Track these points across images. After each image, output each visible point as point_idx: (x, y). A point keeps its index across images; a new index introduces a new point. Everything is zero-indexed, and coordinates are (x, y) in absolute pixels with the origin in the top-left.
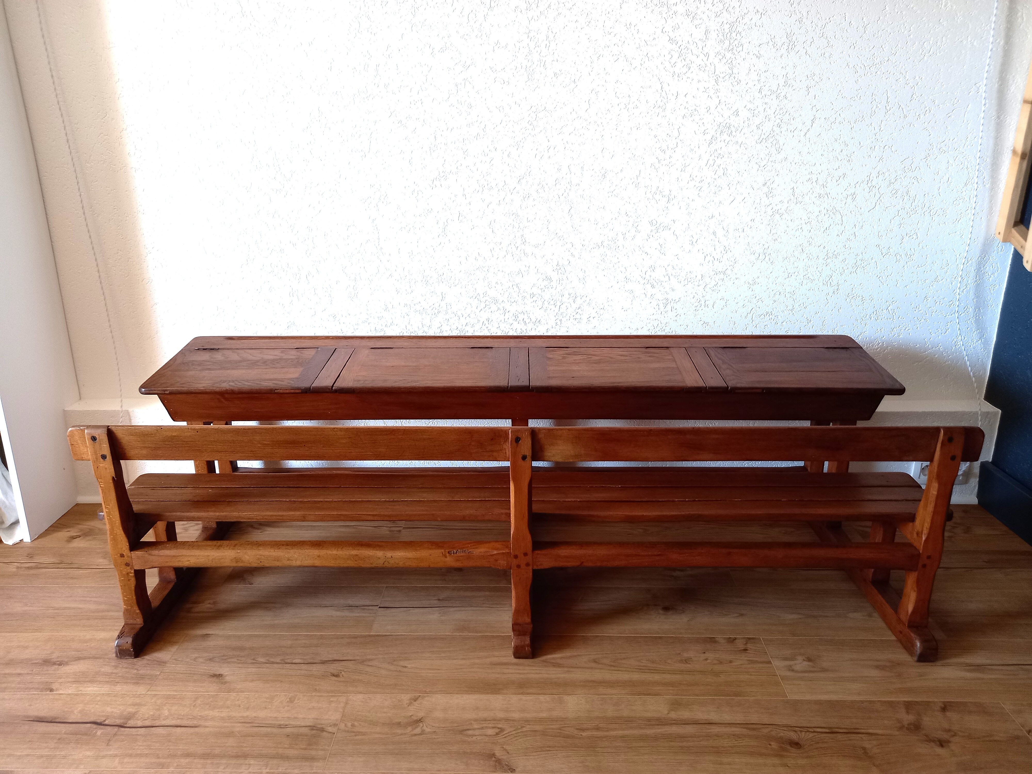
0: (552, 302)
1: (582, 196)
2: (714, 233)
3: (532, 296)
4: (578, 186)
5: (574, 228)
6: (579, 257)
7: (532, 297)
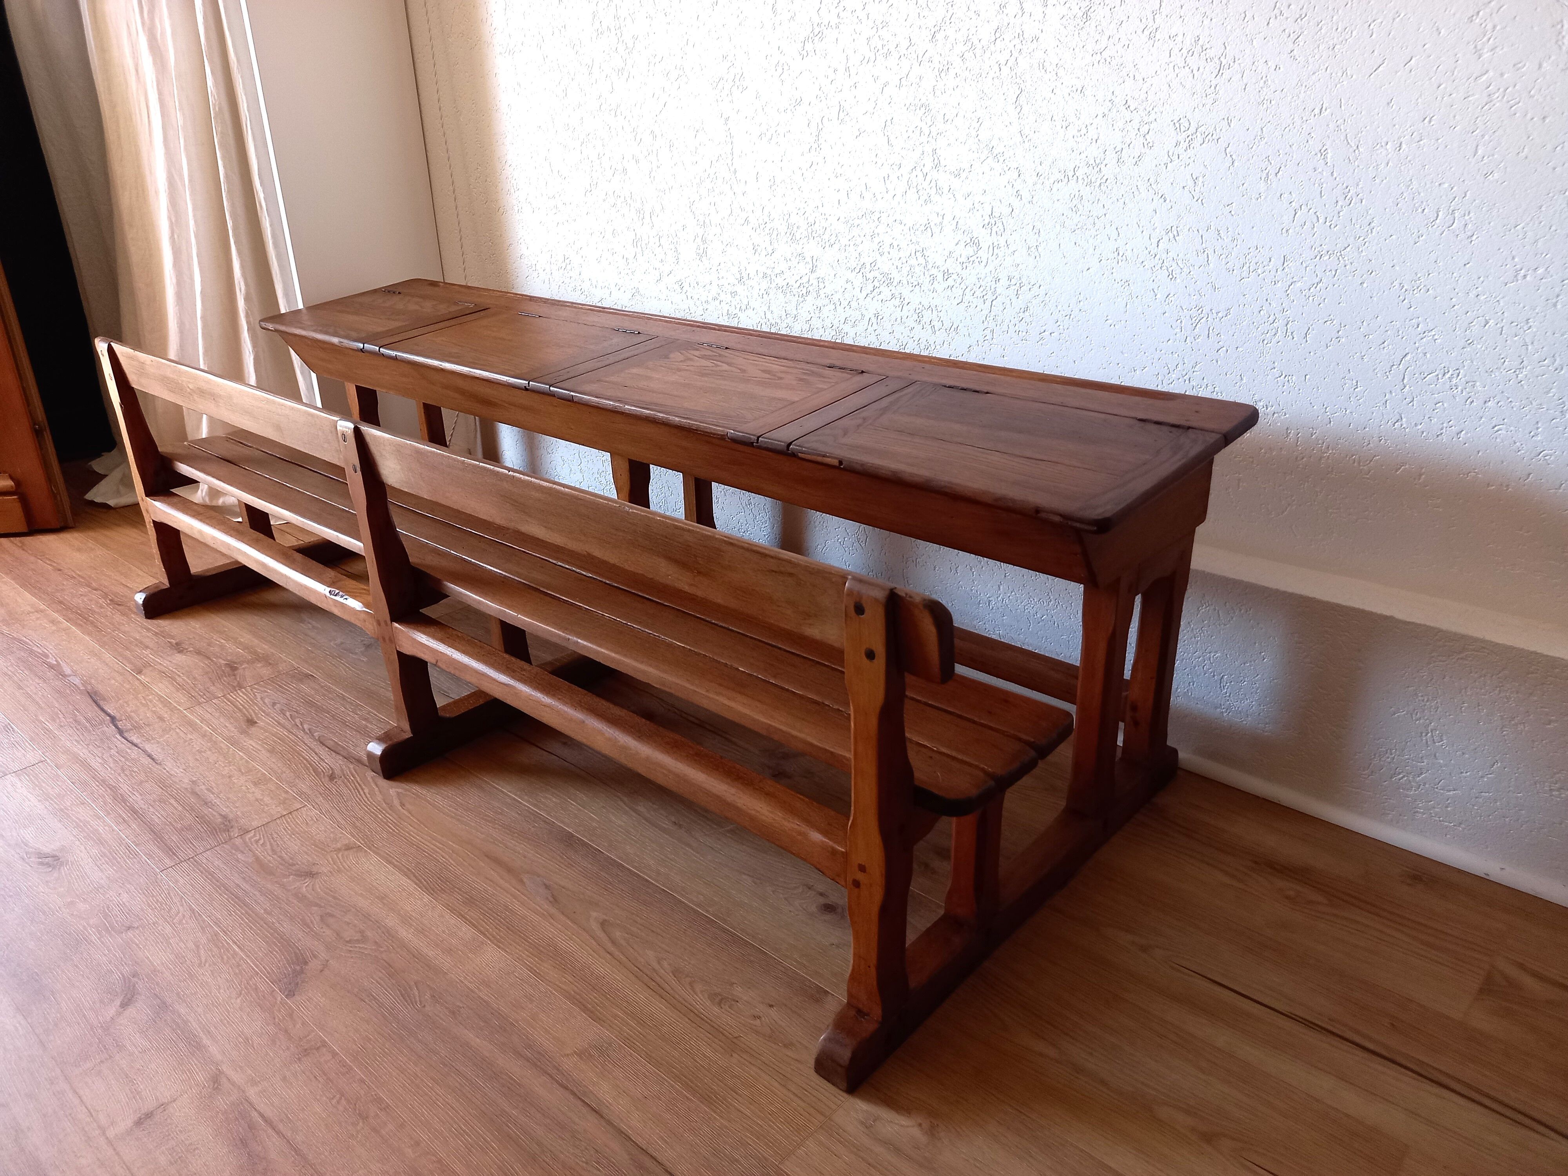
0: (979, 293)
1: (1042, 66)
2: (1323, 153)
3: (947, 275)
4: (1035, 41)
5: (1024, 137)
6: (1030, 199)
7: (946, 277)
